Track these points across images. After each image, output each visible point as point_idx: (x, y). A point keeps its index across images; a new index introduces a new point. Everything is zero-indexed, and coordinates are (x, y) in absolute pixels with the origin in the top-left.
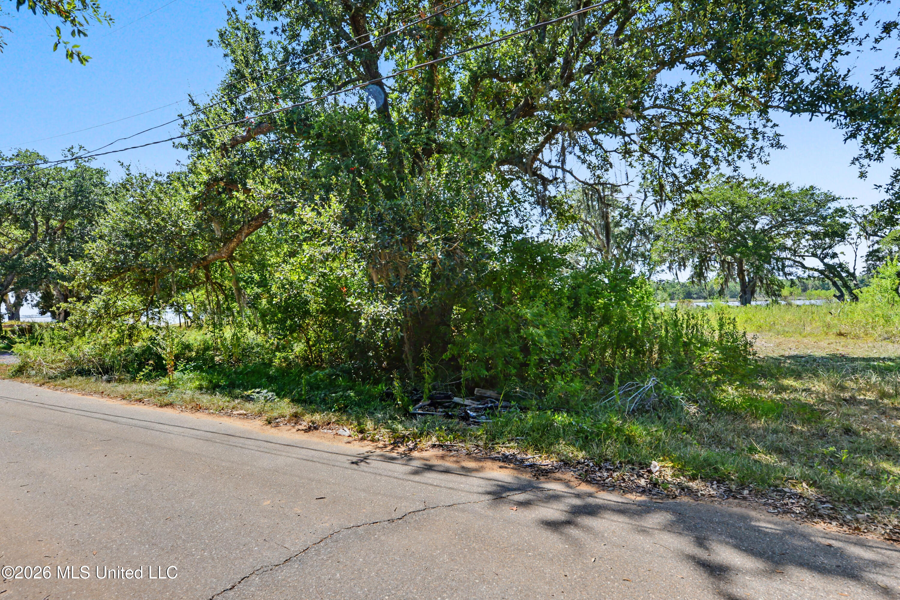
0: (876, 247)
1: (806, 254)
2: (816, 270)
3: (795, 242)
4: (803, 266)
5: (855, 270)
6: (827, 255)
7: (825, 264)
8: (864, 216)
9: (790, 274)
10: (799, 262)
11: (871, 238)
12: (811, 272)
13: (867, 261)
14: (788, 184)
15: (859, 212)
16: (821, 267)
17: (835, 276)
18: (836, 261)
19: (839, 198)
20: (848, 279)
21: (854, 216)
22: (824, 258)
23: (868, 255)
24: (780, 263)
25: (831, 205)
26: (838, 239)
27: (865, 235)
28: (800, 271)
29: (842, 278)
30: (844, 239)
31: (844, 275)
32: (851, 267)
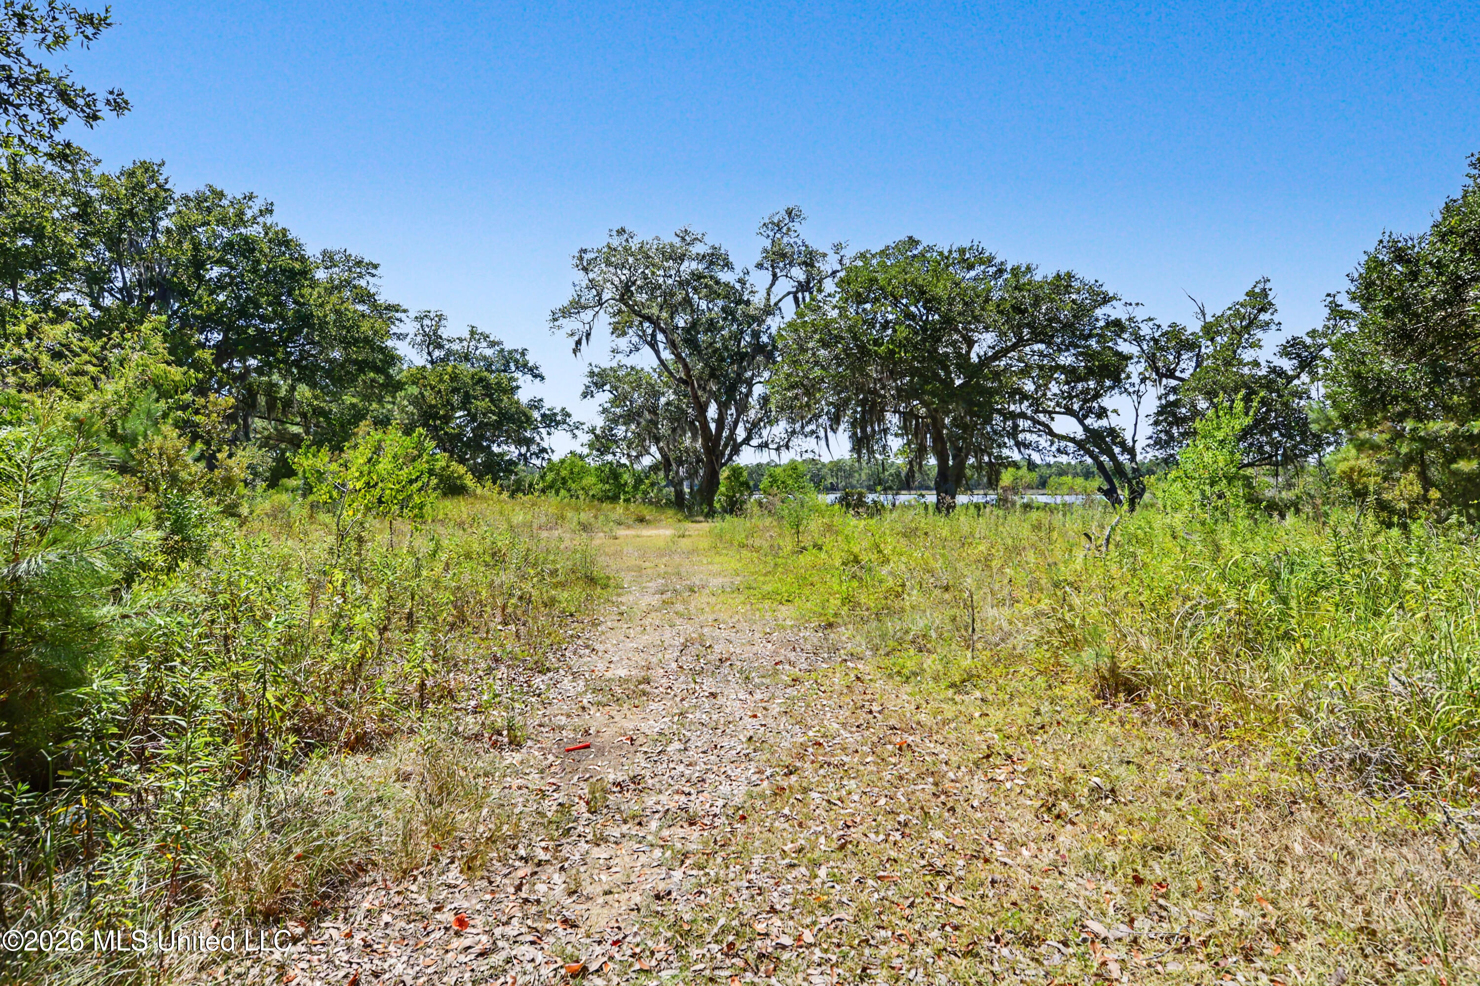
0: (1172, 398)
1: (1057, 409)
2: (1073, 440)
3: (1038, 387)
4: (1051, 433)
5: (1134, 442)
6: (1090, 410)
7: (1086, 428)
8: (1153, 339)
9: (1027, 446)
10: (1042, 424)
11: (1164, 381)
12: (1063, 444)
13: (1156, 423)
14: (1028, 268)
15: (1146, 330)
16: (1080, 433)
17: (1102, 452)
18: (1104, 423)
19: (1114, 298)
20: (1124, 458)
21: (1138, 339)
22: (1086, 417)
23: (1159, 413)
24: (1009, 423)
25: (1099, 312)
26: (1108, 383)
27: (1154, 376)
28: (1043, 441)
29: (1113, 457)
30: (1117, 381)
31: (1117, 450)
32: (1128, 436)
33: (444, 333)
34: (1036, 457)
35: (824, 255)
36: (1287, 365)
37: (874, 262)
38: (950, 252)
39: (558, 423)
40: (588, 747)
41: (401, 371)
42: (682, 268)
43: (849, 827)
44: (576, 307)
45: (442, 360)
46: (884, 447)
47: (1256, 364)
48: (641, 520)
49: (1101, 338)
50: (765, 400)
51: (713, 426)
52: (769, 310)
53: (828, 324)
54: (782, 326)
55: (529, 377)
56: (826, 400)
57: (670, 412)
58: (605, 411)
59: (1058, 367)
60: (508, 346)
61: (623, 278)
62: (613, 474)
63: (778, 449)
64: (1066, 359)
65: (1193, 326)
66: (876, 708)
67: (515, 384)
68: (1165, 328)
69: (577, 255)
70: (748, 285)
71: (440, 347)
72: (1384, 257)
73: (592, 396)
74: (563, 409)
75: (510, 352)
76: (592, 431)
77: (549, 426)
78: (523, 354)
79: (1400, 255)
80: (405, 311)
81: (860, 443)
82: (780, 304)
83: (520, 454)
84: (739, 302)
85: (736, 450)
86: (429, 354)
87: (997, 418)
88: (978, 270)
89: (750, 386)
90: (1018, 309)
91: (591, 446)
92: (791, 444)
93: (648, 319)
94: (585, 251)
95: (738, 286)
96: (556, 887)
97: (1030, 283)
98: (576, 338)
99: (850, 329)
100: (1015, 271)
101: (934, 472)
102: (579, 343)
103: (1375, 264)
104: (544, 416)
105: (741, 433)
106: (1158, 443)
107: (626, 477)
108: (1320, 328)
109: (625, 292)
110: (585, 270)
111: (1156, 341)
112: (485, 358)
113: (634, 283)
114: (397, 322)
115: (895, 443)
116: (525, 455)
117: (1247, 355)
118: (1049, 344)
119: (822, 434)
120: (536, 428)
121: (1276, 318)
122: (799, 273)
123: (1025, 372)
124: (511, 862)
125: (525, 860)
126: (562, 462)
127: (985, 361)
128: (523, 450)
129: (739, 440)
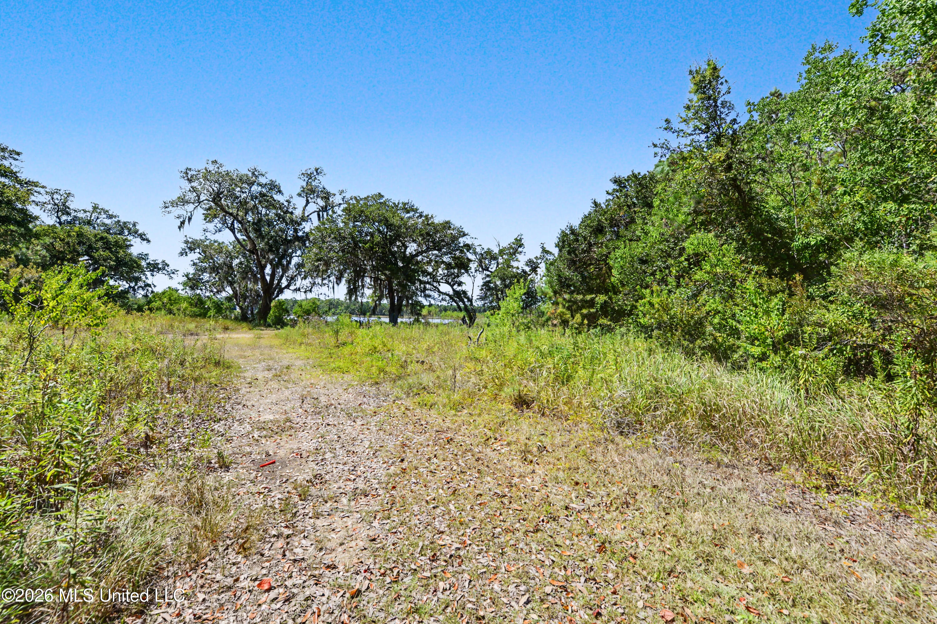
0: (488, 279)
1: (442, 281)
2: (448, 295)
3: (434, 270)
4: (439, 291)
5: (472, 297)
6: (455, 282)
7: (454, 290)
10: (435, 287)
11: (485, 272)
12: (444, 296)
13: (482, 290)
14: (432, 217)
15: (478, 250)
16: (451, 293)
17: (460, 301)
18: (461, 288)
19: (467, 235)
20: (468, 304)
21: (475, 253)
22: (454, 284)
23: (483, 286)
24: (422, 286)
25: (461, 240)
26: (463, 271)
27: (481, 269)
28: (436, 295)
29: (464, 303)
30: (467, 271)
31: (466, 300)
32: (469, 294)
33: (73, 205)
34: (433, 302)
35: (334, 195)
36: (527, 269)
37: (361, 202)
38: (399, 203)
39: (159, 269)
40: (274, 462)
41: (36, 226)
42: (252, 189)
43: (448, 483)
44: (183, 201)
45: (69, 223)
46: (363, 293)
47: (518, 268)
48: (226, 329)
49: (462, 252)
50: (299, 266)
51: (268, 278)
52: (304, 219)
53: (338, 230)
54: (313, 228)
55: (139, 240)
56: (335, 268)
57: (241, 268)
58: (194, 264)
59: (443, 262)
60: (123, 219)
61: (215, 189)
62: (199, 302)
63: (305, 292)
64: (446, 259)
65: (496, 250)
66: (423, 422)
67: (129, 243)
68: (486, 250)
69: (184, 171)
70: (291, 204)
71: (68, 214)
72: (568, 232)
73: (186, 255)
74: (164, 261)
75: (125, 223)
76: (187, 276)
77: (153, 271)
78: (134, 225)
79: (573, 232)
80: (43, 187)
81: (352, 291)
82: (310, 216)
83: (130, 287)
84: (286, 212)
85: (281, 291)
86: (58, 217)
87: (417, 284)
88: (411, 214)
89: (291, 258)
90: (428, 234)
91: (185, 284)
92: (313, 289)
93: (231, 214)
94: (190, 169)
95: (286, 204)
96: (308, 548)
97: (433, 223)
98: (182, 220)
99: (350, 234)
100: (426, 216)
101: (388, 307)
102: (183, 223)
103: (564, 235)
104: (149, 264)
105: (284, 283)
106: (482, 298)
107: (208, 304)
108: (539, 256)
109: (216, 197)
110: (190, 181)
111: (482, 255)
112: (106, 225)
113: (222, 192)
114: (35, 194)
115: (368, 292)
116: (134, 288)
117: (515, 264)
118: (439, 250)
119: (331, 285)
120: (143, 272)
121: (524, 250)
122: (322, 203)
123: (429, 263)
124: (267, 540)
125: (278, 536)
126: (164, 293)
127: (413, 256)
128: (132, 285)
129: (283, 286)
